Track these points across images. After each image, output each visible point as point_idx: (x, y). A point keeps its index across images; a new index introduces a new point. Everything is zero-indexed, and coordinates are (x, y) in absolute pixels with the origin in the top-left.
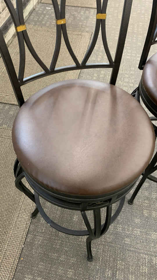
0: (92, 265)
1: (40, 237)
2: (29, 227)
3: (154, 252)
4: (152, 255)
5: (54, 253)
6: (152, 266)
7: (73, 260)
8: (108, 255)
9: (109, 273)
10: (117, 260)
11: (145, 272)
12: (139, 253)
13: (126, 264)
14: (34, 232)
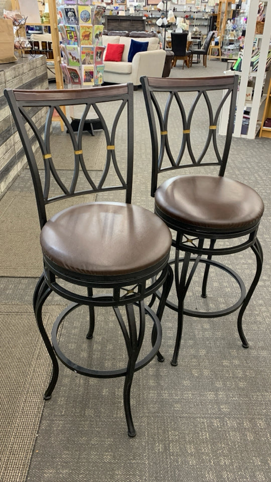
0: (134, 442)
1: (60, 421)
2: (43, 412)
3: (214, 414)
4: (212, 418)
5: (82, 438)
6: (214, 430)
7: (108, 441)
8: (155, 427)
9: (159, 447)
10: (168, 431)
11: (206, 438)
12: (194, 418)
13: (181, 433)
14: (49, 417)
